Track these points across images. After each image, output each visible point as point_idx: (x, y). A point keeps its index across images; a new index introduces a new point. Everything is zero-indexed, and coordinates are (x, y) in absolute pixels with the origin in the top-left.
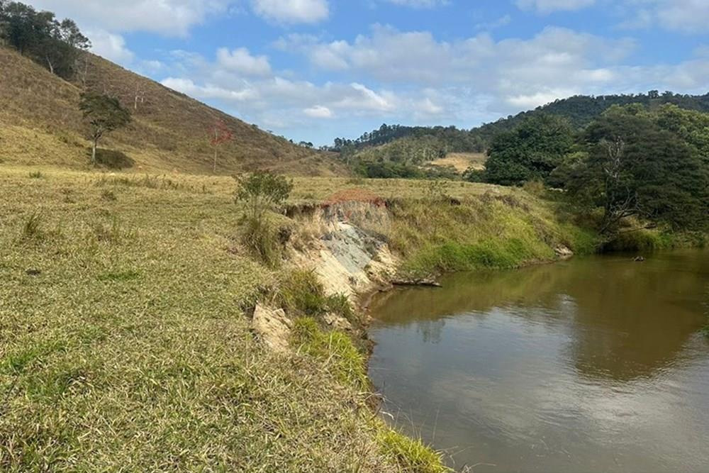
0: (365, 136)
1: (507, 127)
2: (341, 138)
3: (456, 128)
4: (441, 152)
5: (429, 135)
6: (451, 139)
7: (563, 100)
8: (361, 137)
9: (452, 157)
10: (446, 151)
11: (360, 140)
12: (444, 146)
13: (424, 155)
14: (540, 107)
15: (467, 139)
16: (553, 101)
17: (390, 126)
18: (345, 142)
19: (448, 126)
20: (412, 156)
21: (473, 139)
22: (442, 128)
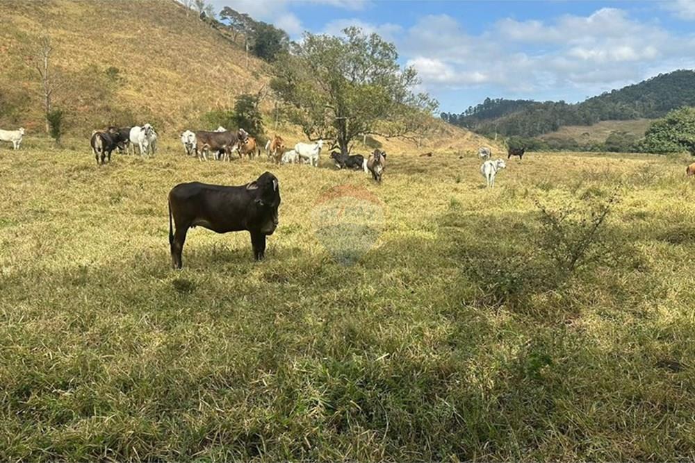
0: (470, 110)
1: (613, 101)
2: (447, 113)
3: (566, 102)
4: (553, 125)
5: (541, 110)
6: (562, 113)
7: (666, 75)
8: (466, 111)
9: (563, 129)
10: (558, 124)
11: (465, 115)
12: (556, 120)
13: (538, 129)
14: (644, 81)
15: (577, 113)
16: (657, 76)
17: (493, 101)
18: (451, 116)
19: (558, 101)
20: (528, 129)
21: (582, 113)
22: (552, 102)
